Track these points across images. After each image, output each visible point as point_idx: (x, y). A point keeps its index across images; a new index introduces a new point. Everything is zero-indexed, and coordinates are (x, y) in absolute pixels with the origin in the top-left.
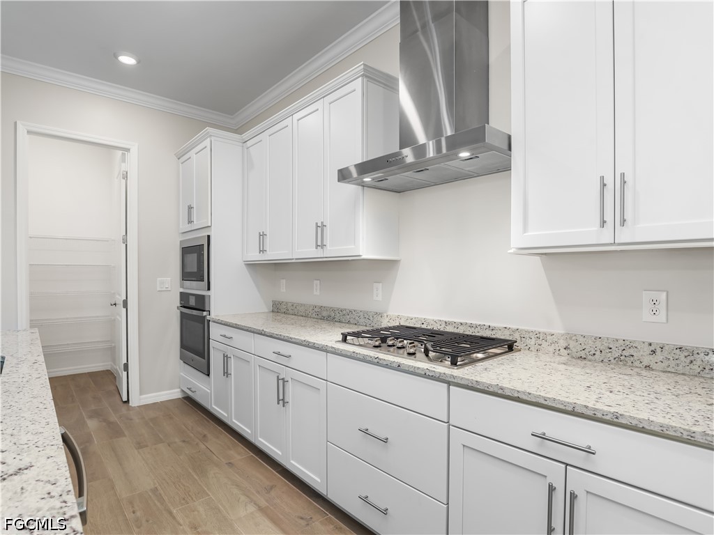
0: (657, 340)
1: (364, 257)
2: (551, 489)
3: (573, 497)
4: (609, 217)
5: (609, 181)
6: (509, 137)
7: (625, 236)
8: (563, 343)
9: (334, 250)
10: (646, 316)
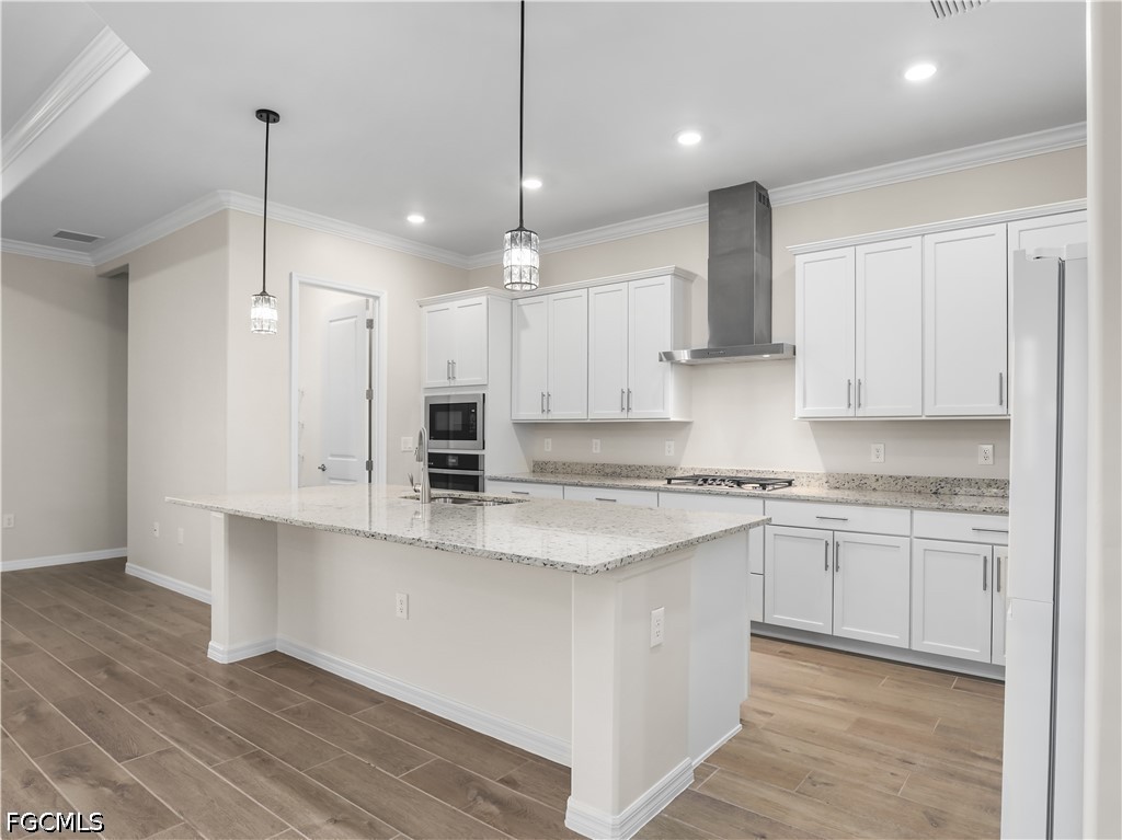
0: (879, 473)
1: (672, 419)
2: (827, 544)
3: (838, 545)
4: (852, 402)
5: (852, 382)
6: (794, 347)
7: (860, 413)
8: (825, 480)
9: (637, 414)
10: (874, 459)
